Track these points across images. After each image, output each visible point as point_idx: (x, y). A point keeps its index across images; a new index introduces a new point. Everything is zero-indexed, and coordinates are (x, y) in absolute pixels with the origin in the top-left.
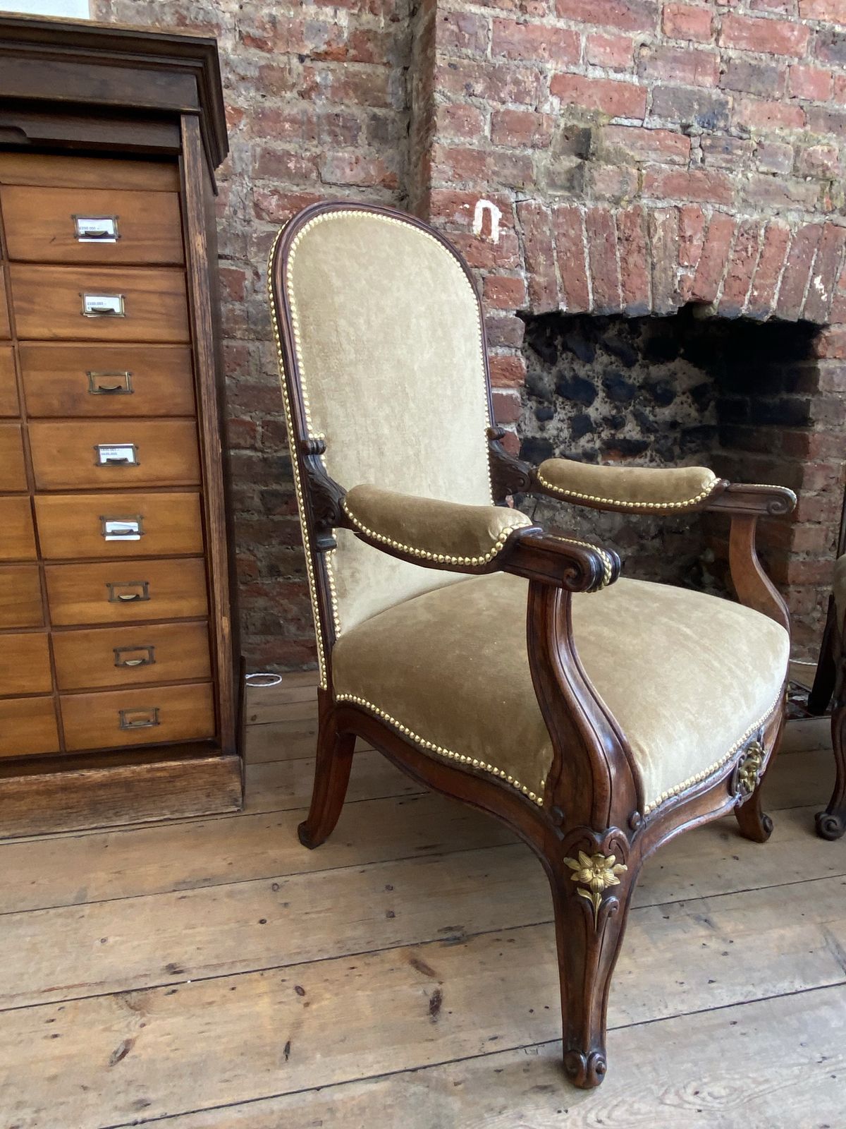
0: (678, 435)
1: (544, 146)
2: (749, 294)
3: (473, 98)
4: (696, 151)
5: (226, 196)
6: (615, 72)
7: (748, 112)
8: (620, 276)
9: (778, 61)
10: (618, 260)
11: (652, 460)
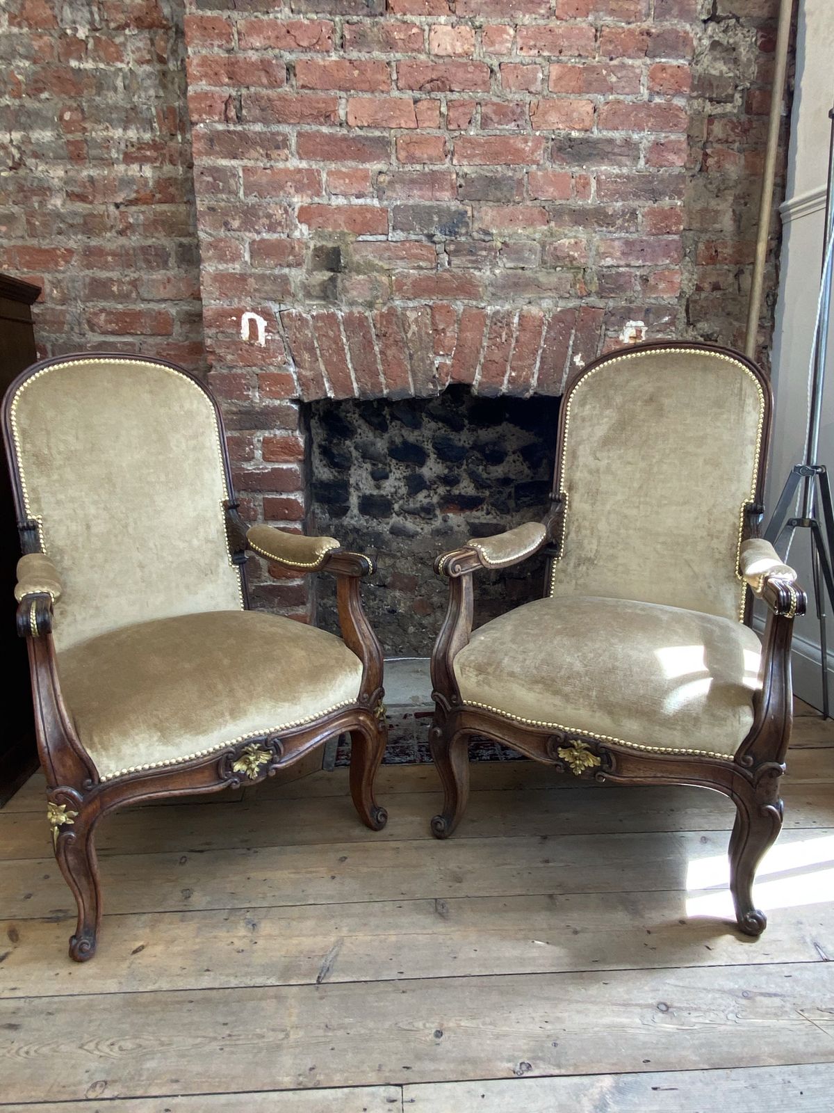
0: (513, 490)
1: (299, 265)
2: (507, 375)
3: (232, 233)
4: (441, 256)
5: (65, 316)
6: (357, 198)
7: (488, 218)
8: (380, 367)
9: (515, 170)
10: (378, 353)
11: (488, 513)
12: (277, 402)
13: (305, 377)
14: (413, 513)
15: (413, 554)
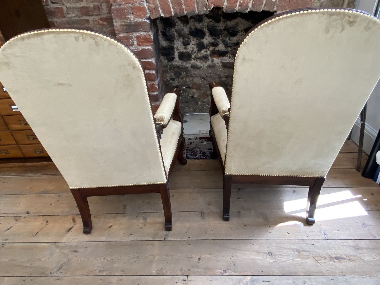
2: (239, 2)
8: (183, 1)
11: (230, 58)
12: (140, 20)
13: (151, 7)
14: (200, 59)
15: (200, 76)
